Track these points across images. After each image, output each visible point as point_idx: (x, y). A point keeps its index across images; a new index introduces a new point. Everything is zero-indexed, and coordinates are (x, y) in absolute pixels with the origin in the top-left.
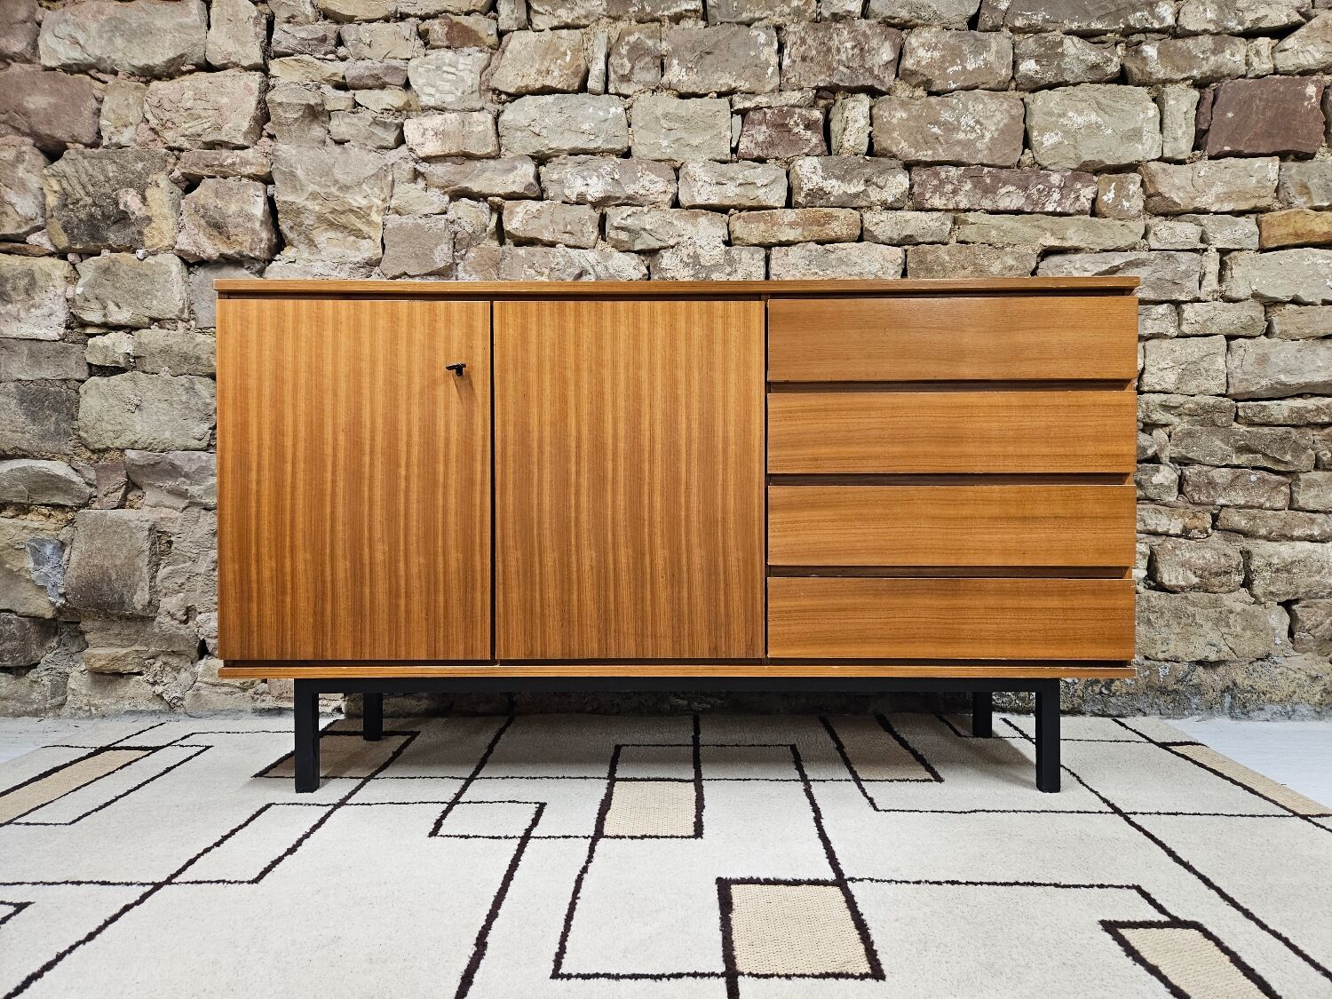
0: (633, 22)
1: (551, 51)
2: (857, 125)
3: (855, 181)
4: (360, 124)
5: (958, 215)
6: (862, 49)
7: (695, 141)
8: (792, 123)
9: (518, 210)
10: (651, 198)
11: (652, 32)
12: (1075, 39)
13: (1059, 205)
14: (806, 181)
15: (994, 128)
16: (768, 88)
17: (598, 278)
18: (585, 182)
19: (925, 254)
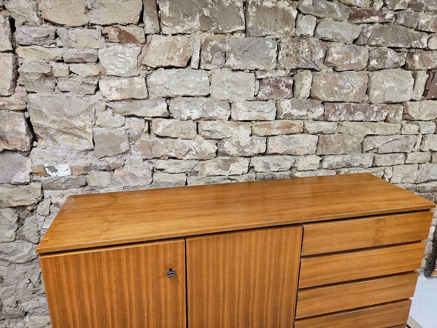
0: (213, 34)
1: (173, 46)
2: (307, 87)
3: (303, 110)
4: (76, 84)
5: (339, 123)
6: (312, 52)
7: (240, 92)
8: (281, 85)
9: (160, 124)
10: (220, 117)
11: (221, 39)
12: (392, 51)
13: (375, 119)
14: (284, 110)
15: (357, 88)
16: (271, 68)
17: (197, 153)
18: (191, 111)
19: (326, 138)
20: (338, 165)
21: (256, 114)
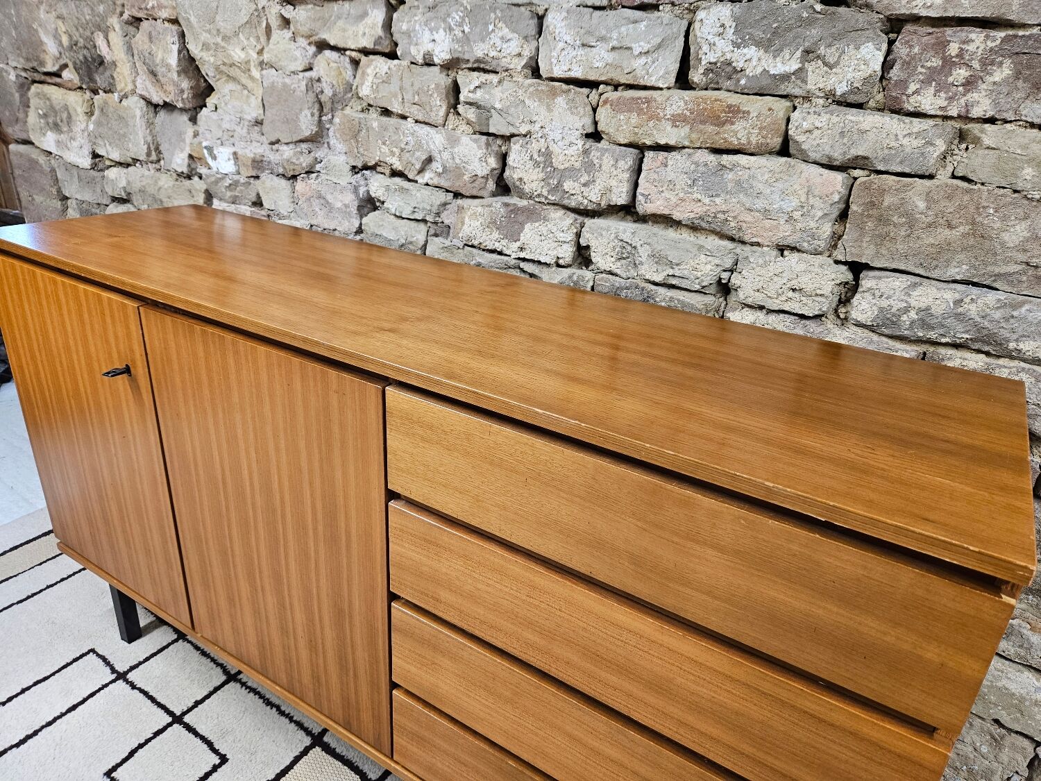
9: (369, 70)
10: (503, 62)
14: (708, 48)
18: (432, 38)
19: (882, 192)
20: (925, 325)
21: (610, 57)
